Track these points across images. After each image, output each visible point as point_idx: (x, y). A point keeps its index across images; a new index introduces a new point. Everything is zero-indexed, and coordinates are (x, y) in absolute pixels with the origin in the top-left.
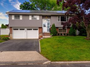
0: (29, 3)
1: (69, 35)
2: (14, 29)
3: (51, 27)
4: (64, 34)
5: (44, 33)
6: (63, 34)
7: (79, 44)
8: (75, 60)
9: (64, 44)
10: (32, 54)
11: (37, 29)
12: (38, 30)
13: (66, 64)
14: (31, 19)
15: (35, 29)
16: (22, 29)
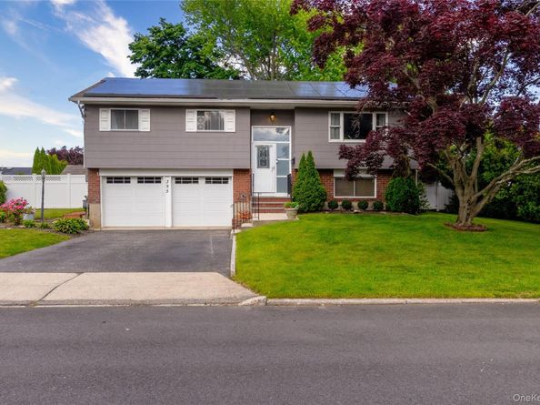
0: (182, 31)
1: (388, 210)
2: (110, 180)
3: (297, 167)
4: (363, 206)
5: (259, 199)
6: (355, 204)
7: (405, 246)
8: (351, 296)
9: (340, 246)
10: (201, 279)
11: (226, 180)
12: (231, 182)
13: (319, 305)
14: (195, 130)
15: (217, 180)
16: (149, 180)
